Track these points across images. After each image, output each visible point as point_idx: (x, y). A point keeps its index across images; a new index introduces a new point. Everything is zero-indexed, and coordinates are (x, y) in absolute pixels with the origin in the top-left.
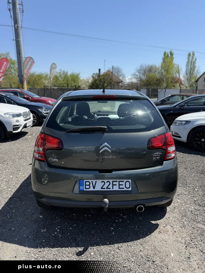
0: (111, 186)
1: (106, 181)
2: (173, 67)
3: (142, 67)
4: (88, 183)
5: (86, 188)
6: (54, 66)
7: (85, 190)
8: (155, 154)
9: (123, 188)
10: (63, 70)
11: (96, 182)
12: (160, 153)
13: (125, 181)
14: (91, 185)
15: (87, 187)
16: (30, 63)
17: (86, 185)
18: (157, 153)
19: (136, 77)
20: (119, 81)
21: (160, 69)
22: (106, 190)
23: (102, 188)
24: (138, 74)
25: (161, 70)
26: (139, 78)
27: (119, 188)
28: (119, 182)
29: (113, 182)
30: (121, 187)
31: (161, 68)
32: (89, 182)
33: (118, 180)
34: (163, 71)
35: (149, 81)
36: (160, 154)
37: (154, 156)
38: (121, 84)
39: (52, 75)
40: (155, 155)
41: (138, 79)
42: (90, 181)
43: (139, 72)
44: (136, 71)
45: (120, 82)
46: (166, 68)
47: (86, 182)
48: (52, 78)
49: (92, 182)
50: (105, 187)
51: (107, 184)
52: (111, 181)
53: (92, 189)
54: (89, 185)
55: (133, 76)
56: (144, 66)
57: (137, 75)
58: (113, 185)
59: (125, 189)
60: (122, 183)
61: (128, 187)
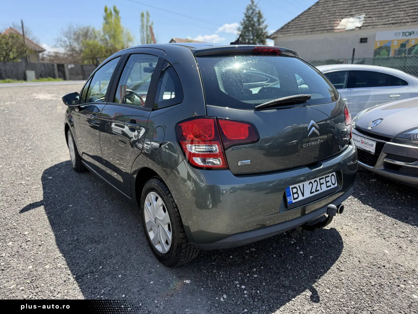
0: (319, 188)
1: (313, 181)
2: (122, 31)
3: (72, 29)
4: (295, 190)
5: (294, 199)
7: (294, 201)
9: (331, 186)
11: (303, 185)
13: (330, 175)
14: (299, 192)
15: (296, 196)
17: (293, 194)
19: (62, 43)
20: (38, 50)
21: (102, 34)
22: (315, 193)
23: (311, 193)
24: (66, 39)
25: (104, 36)
26: (69, 47)
27: (327, 187)
28: (326, 177)
29: (320, 179)
30: (328, 184)
31: (104, 32)
32: (295, 187)
33: (324, 176)
34: (107, 37)
35: (94, 52)
38: (40, 54)
41: (68, 49)
42: (297, 186)
43: (67, 37)
44: (61, 33)
45: (40, 52)
46: (112, 33)
47: (292, 188)
49: (299, 186)
50: (314, 190)
51: (315, 184)
52: (318, 179)
53: (301, 198)
54: (297, 193)
55: (57, 42)
56: (75, 26)
57: (65, 42)
58: (321, 184)
59: (333, 186)
60: (328, 179)
61: (334, 183)
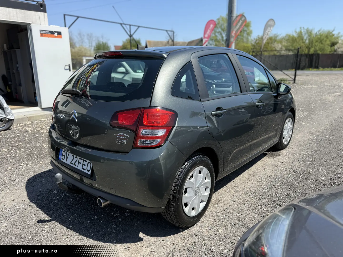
0: (77, 164)
1: (75, 156)
4: (64, 154)
6: (271, 23)
7: (61, 160)
8: (119, 134)
9: (85, 170)
10: (306, 28)
11: (69, 154)
12: (126, 135)
13: (88, 161)
14: (65, 156)
16: (241, 22)
18: (122, 134)
22: (73, 166)
23: (71, 163)
27: (82, 168)
29: (80, 159)
30: (84, 167)
32: (65, 152)
33: (83, 159)
36: (127, 137)
37: (117, 137)
39: (266, 36)
40: (119, 137)
47: (63, 151)
48: (266, 39)
49: (67, 153)
50: (73, 162)
51: (75, 159)
52: (78, 157)
53: (65, 161)
54: (64, 156)
58: (79, 163)
59: (86, 171)
60: (85, 163)
61: (89, 170)
